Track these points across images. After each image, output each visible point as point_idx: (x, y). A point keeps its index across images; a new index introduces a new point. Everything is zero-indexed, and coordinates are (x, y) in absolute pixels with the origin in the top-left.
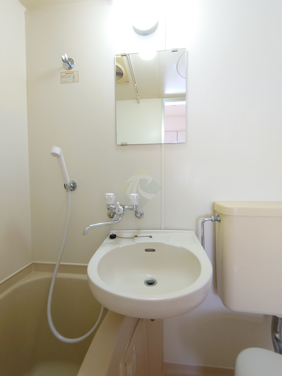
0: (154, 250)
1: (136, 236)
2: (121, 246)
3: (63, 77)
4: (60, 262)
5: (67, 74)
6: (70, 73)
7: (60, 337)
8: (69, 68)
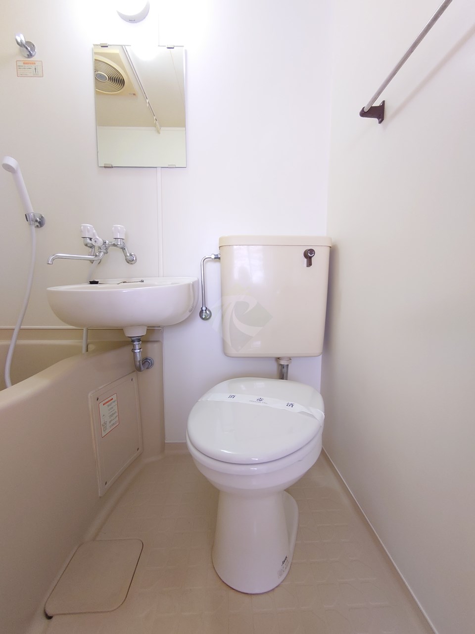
3: (20, 67)
5: (26, 63)
6: (30, 63)
8: (28, 55)
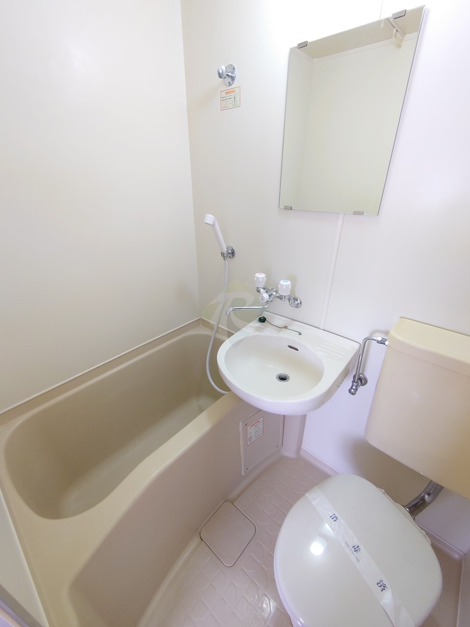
0: (297, 350)
1: (286, 327)
2: (262, 334)
3: (223, 99)
4: (218, 324)
5: (228, 93)
6: (231, 92)
7: (213, 383)
8: (230, 82)
